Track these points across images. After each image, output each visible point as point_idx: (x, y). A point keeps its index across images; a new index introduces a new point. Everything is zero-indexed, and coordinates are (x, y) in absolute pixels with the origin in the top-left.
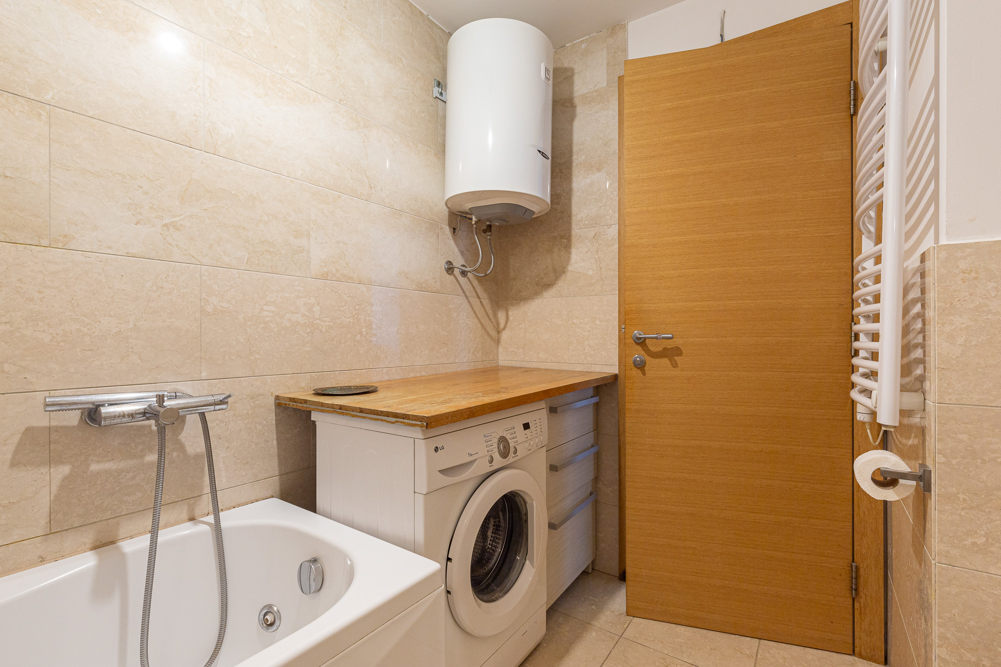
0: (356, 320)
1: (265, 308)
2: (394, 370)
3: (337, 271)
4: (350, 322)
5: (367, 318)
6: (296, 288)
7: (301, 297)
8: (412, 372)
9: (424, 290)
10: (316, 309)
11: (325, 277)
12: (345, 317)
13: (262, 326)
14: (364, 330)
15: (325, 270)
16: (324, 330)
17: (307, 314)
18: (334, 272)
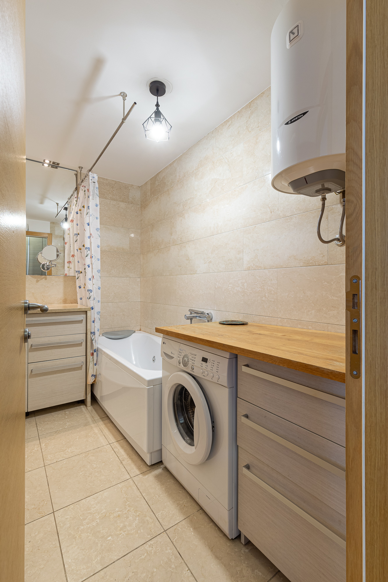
0: (262, 289)
1: (229, 285)
2: (285, 320)
3: (254, 265)
4: (259, 290)
5: (269, 288)
6: (238, 276)
7: (240, 280)
8: (300, 325)
9: (311, 265)
10: (245, 284)
11: (249, 269)
12: (257, 288)
13: (228, 292)
14: (266, 295)
15: (249, 266)
16: (248, 294)
17: (242, 287)
18: (253, 265)
